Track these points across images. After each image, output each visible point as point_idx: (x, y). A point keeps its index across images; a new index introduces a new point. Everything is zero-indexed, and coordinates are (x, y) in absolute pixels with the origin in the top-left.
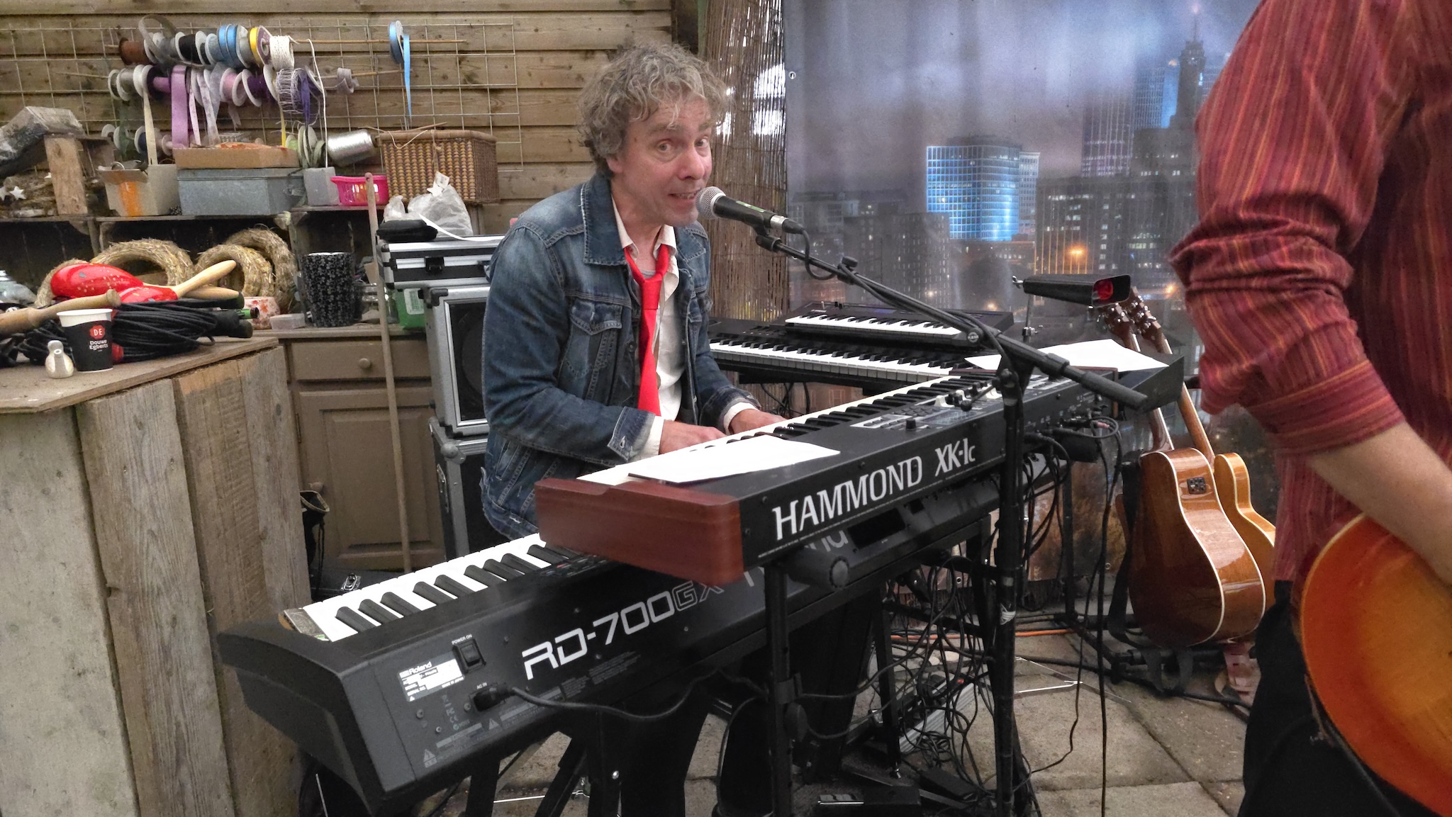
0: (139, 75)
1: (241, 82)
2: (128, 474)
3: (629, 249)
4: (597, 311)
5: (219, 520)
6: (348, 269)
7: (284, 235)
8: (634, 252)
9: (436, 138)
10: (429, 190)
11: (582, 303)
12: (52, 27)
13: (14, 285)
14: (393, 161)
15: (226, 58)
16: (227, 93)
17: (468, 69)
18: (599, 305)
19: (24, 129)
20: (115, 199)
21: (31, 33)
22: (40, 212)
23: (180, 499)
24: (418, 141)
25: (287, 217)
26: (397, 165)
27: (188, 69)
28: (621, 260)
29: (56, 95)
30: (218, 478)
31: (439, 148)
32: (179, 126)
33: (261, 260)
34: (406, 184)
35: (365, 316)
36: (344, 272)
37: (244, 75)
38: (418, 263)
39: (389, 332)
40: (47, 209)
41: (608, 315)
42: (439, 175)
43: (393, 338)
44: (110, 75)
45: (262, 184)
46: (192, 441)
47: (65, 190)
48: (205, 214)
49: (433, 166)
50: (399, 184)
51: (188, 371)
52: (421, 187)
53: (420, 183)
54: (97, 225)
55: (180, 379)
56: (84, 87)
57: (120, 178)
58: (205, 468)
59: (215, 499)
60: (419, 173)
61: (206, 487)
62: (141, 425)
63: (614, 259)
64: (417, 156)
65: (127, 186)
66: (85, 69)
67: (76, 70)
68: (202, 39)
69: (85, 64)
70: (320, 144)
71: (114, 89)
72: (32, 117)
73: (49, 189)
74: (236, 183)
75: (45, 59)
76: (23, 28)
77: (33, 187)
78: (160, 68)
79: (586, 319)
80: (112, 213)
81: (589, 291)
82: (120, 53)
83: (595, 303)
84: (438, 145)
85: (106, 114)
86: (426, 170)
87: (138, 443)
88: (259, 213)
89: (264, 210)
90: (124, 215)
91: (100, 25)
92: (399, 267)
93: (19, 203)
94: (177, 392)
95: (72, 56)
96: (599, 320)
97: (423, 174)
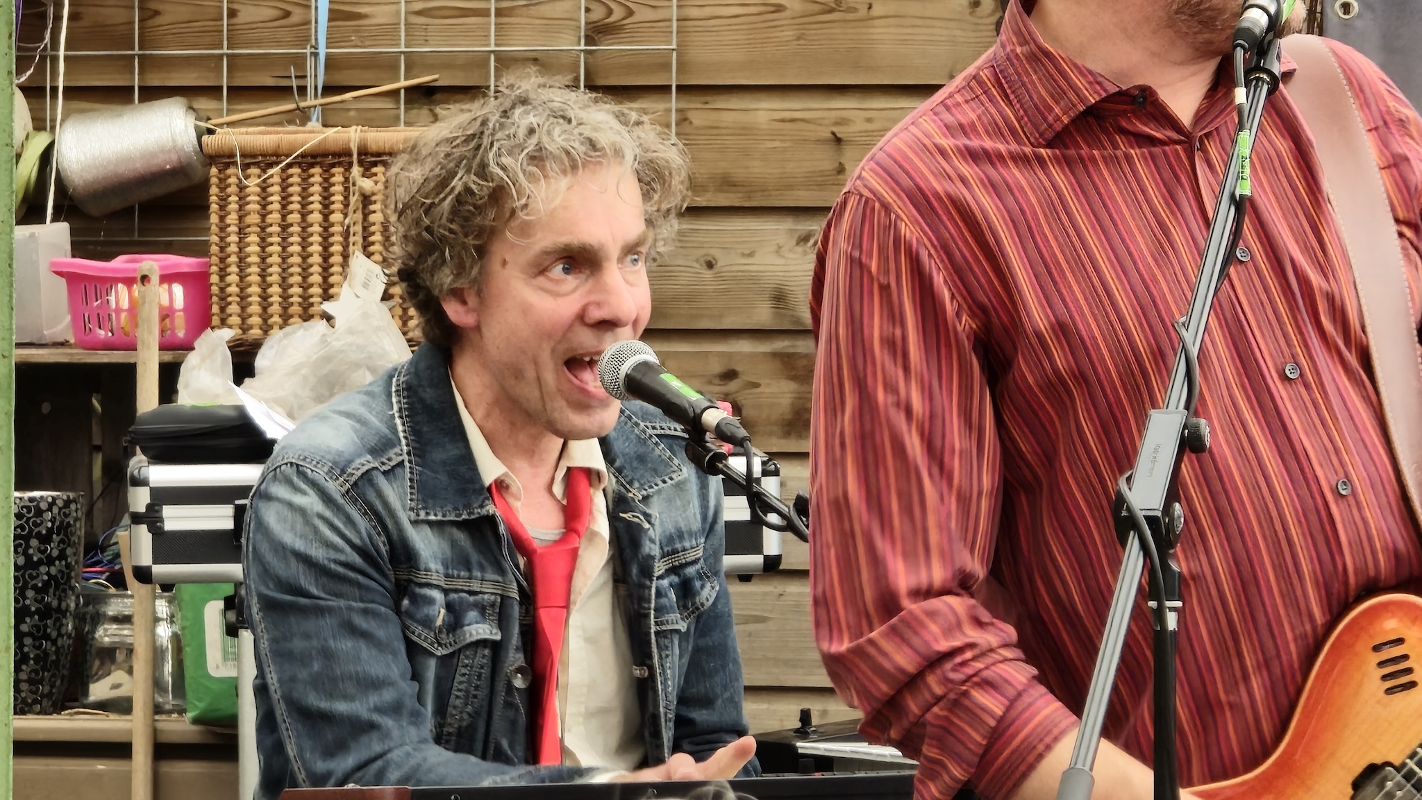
3: (501, 485)
4: (449, 607)
6: (66, 542)
8: (513, 489)
9: (363, 152)
10: (328, 307)
11: (418, 590)
14: (232, 218)
18: (453, 596)
24: (313, 159)
26: (242, 233)
28: (482, 506)
31: (367, 184)
34: (265, 285)
35: (99, 690)
36: (53, 549)
38: (219, 518)
39: (155, 732)
41: (472, 615)
42: (359, 261)
43: (164, 751)
49: (346, 234)
50: (243, 285)
52: (305, 297)
53: (305, 286)
60: (305, 257)
63: (467, 506)
64: (304, 204)
70: (39, 142)
79: (427, 623)
81: (433, 566)
83: (446, 592)
84: (367, 174)
86: (326, 245)
92: (169, 526)
96: (455, 622)
97: (316, 259)
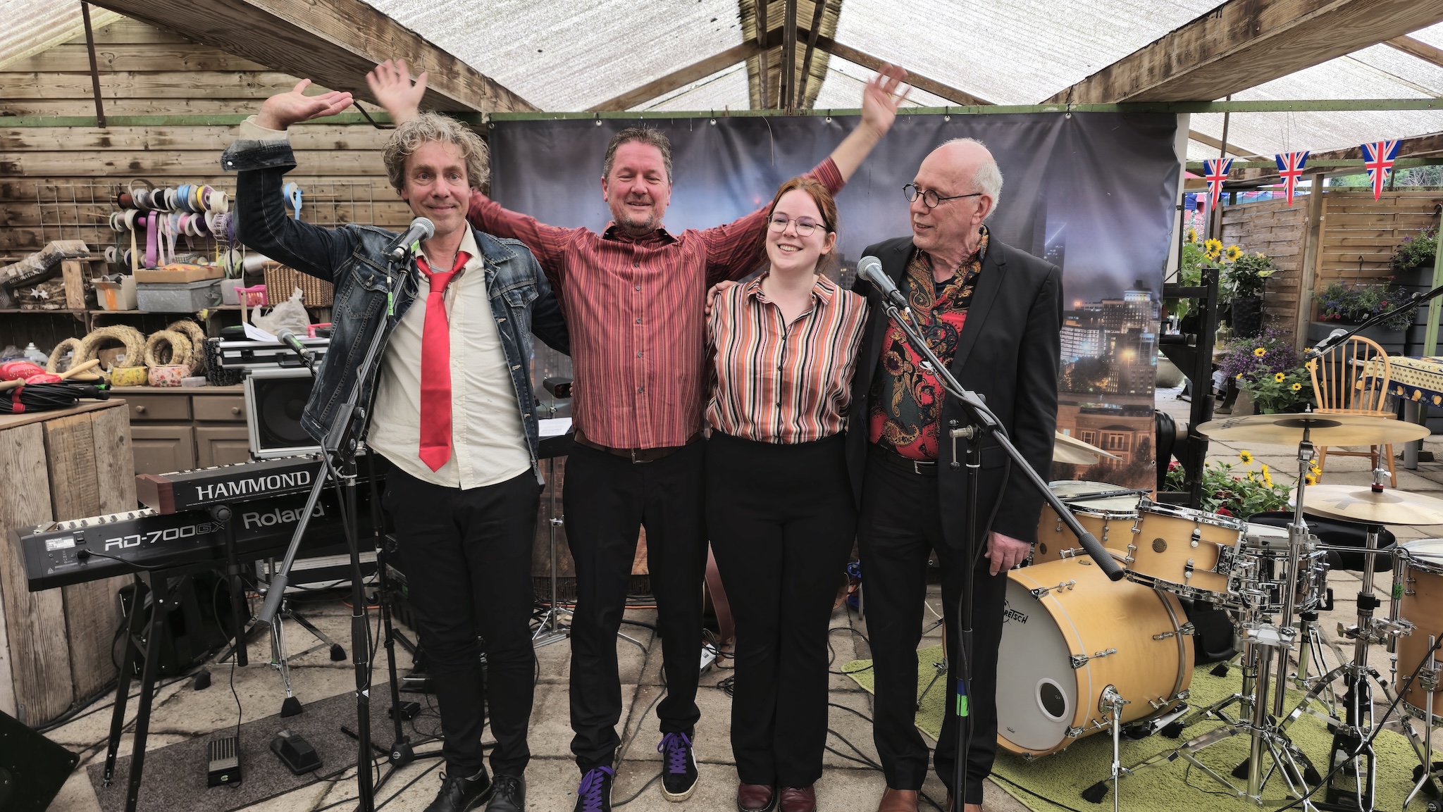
0: (129, 216)
1: (191, 224)
2: (9, 467)
5: (68, 494)
7: (202, 325)
10: (290, 298)
12: (80, 184)
13: (38, 352)
15: (182, 205)
16: (182, 228)
17: (341, 212)
19: (50, 255)
20: (102, 298)
21: (67, 188)
22: (57, 306)
23: (42, 481)
25: (204, 313)
26: (271, 282)
27: (159, 213)
29: (80, 226)
30: (70, 473)
32: (150, 249)
33: (186, 341)
34: (277, 294)
37: (194, 218)
38: (238, 354)
40: (61, 305)
42: (297, 289)
44: (111, 217)
45: (188, 293)
46: (52, 453)
47: (73, 292)
48: (152, 311)
49: (294, 283)
50: (273, 294)
51: (55, 418)
52: (287, 296)
53: (286, 293)
54: (90, 315)
55: (47, 423)
56: (98, 222)
57: (105, 286)
58: (61, 468)
59: (66, 483)
60: (286, 287)
61: (61, 477)
62: (19, 445)
64: (284, 277)
65: (109, 291)
66: (99, 211)
67: (91, 211)
68: (170, 194)
69: (99, 207)
70: (239, 262)
71: (113, 224)
72: (55, 248)
73: (63, 293)
74: (172, 292)
75: (75, 204)
76: (61, 184)
77: (53, 291)
78: (143, 212)
80: (100, 308)
82: (118, 201)
85: (110, 239)
86: (290, 285)
87: (17, 453)
88: (185, 311)
89: (189, 309)
90: (107, 310)
91: (108, 183)
92: (225, 356)
93: (44, 301)
94: (45, 430)
95: (91, 202)
97: (288, 288)
